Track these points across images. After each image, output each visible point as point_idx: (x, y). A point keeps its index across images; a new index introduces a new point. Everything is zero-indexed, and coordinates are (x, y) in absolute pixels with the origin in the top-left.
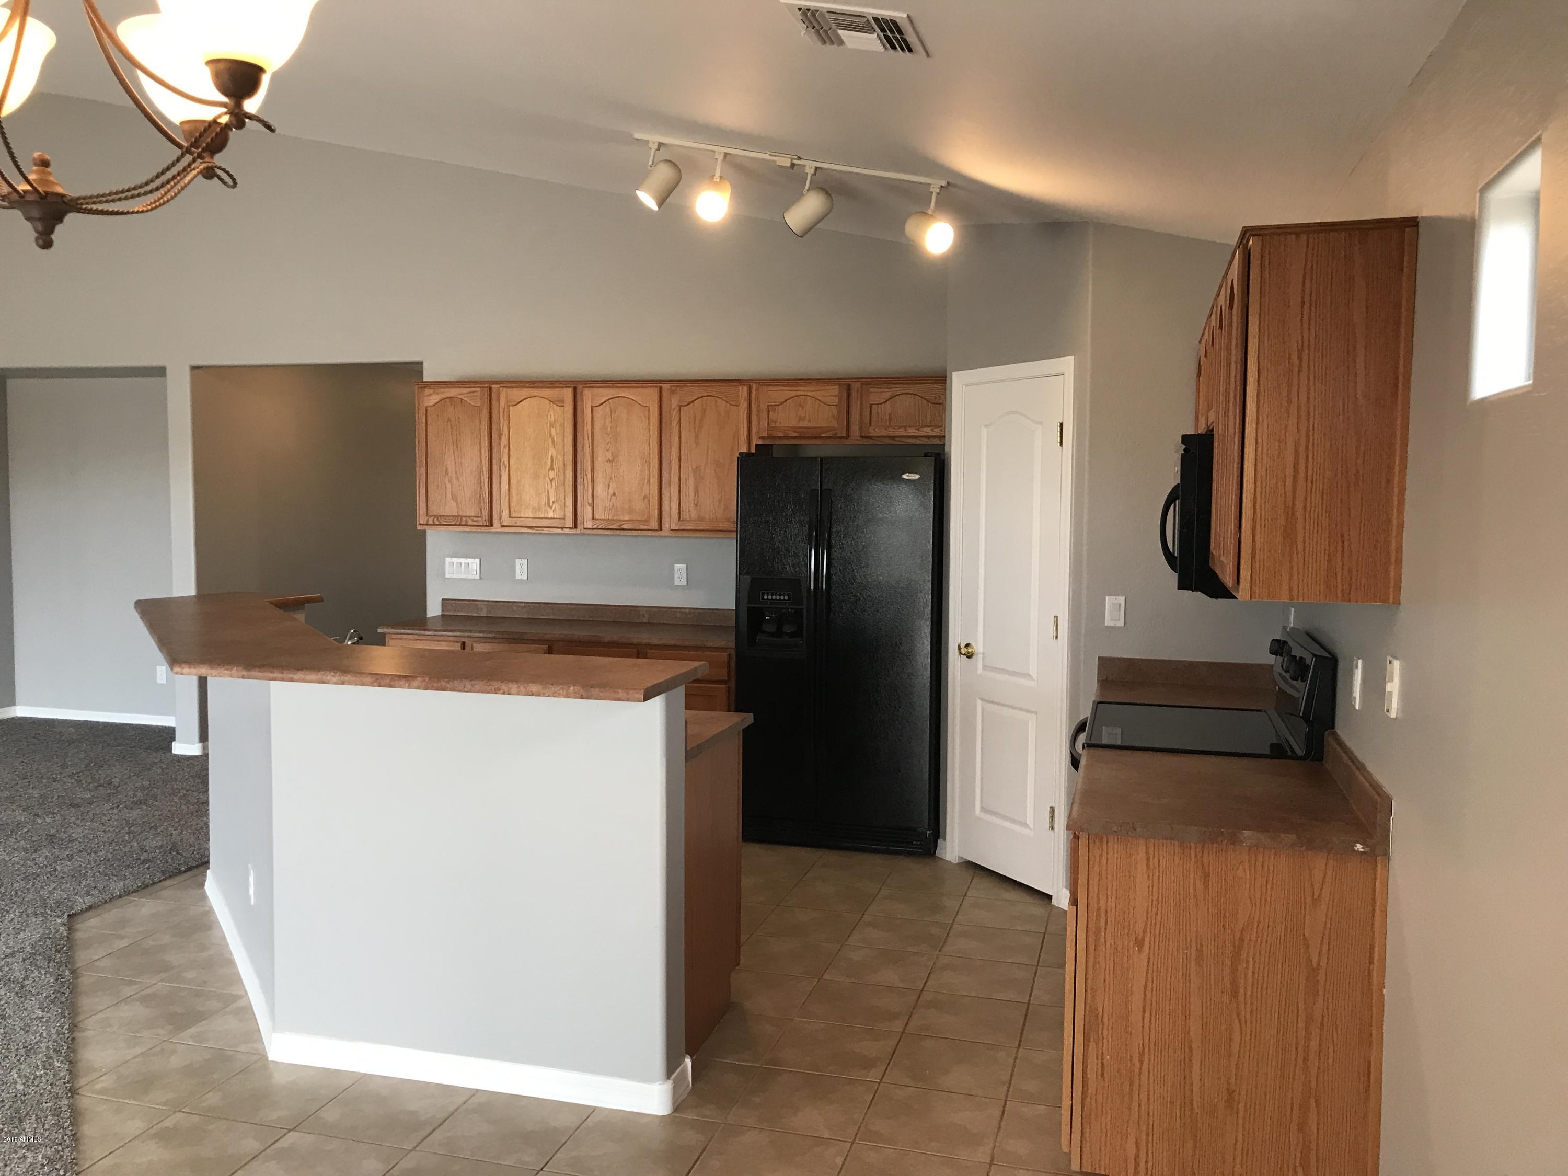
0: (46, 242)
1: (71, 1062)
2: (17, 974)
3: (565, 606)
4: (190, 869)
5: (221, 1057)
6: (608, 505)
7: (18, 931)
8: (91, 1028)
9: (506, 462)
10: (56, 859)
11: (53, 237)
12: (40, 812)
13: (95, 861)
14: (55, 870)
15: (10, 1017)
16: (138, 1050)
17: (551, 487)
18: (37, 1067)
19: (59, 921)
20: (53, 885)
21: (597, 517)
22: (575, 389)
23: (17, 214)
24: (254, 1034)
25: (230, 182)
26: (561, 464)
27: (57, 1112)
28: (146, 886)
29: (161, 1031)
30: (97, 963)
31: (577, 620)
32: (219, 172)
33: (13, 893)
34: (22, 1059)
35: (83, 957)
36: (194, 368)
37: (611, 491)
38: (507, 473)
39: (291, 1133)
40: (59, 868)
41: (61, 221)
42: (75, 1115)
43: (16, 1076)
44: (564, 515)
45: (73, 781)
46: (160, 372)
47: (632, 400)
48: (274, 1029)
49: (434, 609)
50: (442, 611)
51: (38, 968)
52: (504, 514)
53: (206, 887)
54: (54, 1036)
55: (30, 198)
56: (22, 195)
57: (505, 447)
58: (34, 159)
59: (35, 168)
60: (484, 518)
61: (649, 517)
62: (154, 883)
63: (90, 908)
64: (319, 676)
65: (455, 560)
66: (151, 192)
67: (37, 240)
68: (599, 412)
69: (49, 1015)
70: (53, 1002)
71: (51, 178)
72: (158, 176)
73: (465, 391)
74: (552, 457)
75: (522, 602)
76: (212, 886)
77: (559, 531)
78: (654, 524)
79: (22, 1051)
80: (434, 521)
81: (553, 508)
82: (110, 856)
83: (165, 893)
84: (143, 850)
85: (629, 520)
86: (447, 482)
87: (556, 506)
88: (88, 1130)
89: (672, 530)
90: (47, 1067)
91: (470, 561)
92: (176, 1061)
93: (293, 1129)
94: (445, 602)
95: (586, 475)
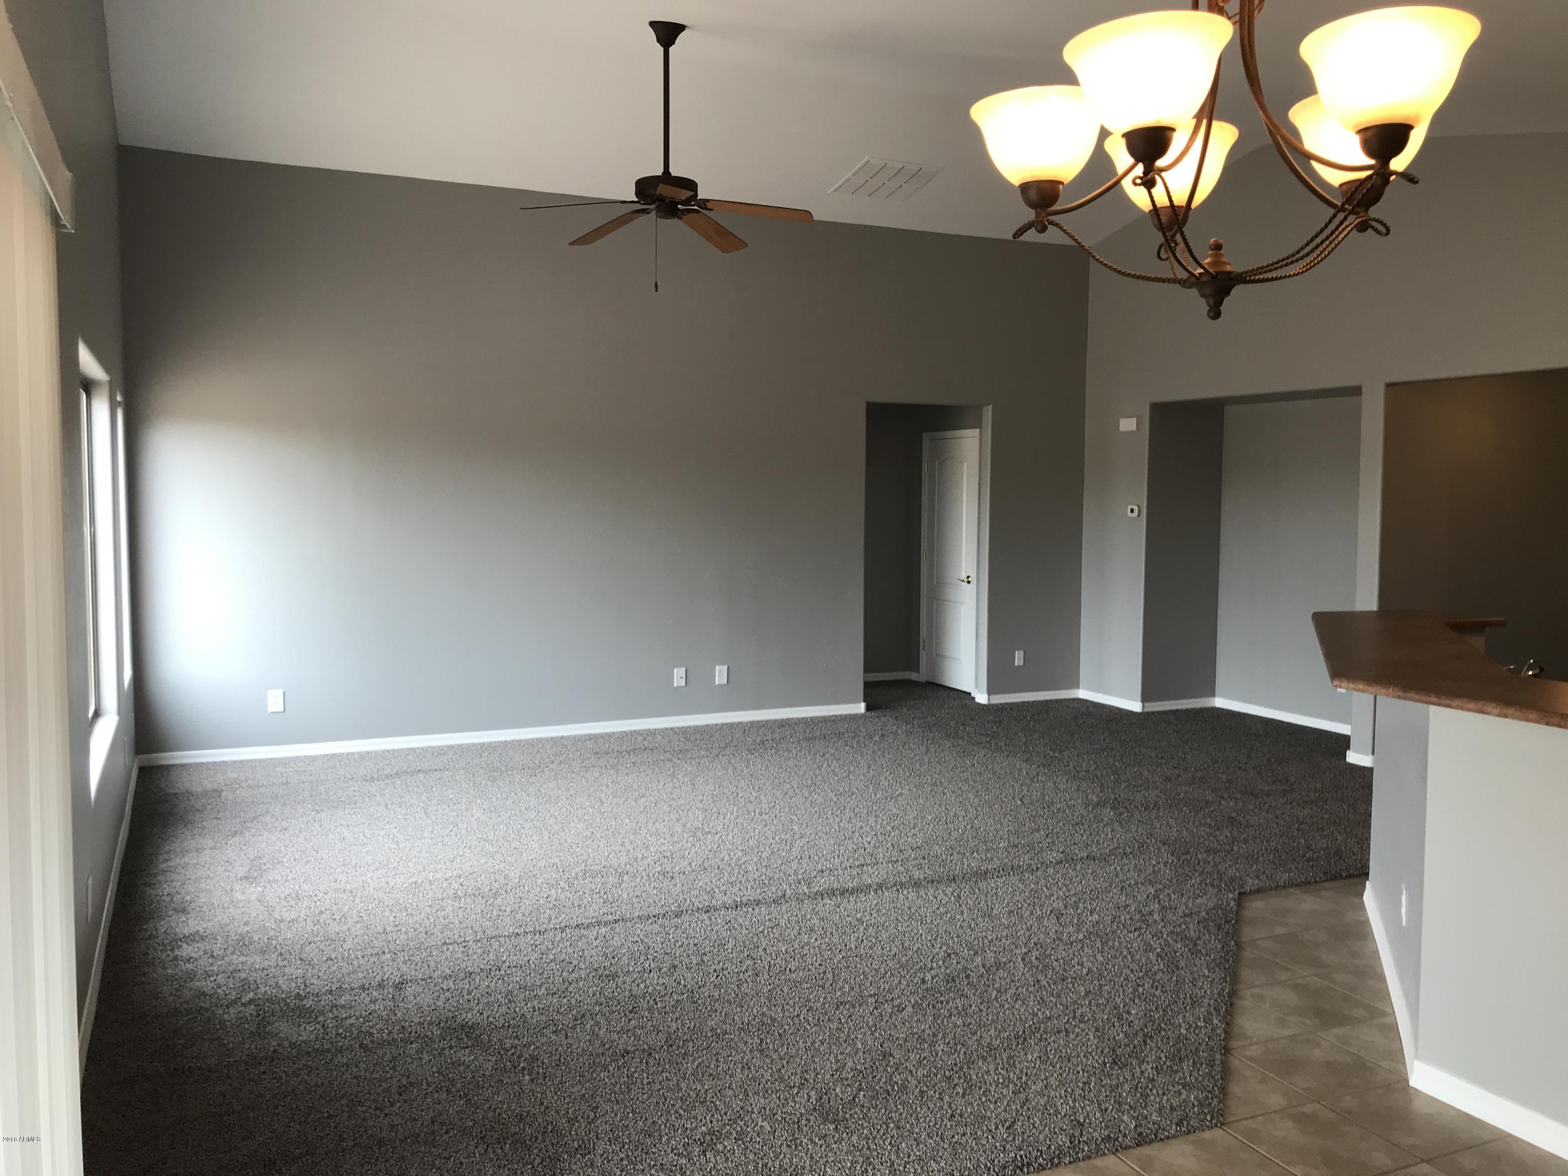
0: (1215, 313)
1: (1227, 1024)
2: (1192, 933)
4: (1350, 876)
5: (1361, 1067)
7: (1197, 896)
8: (1246, 1001)
10: (1234, 839)
11: (1221, 308)
12: (1225, 795)
13: (1266, 850)
14: (1232, 850)
15: (1182, 968)
16: (1287, 1032)
18: (1199, 1019)
19: (1231, 896)
20: (1229, 863)
23: (1194, 292)
24: (1397, 1054)
25: (1384, 231)
27: (1211, 1064)
28: (1307, 883)
29: (1308, 1021)
30: (1259, 942)
32: (1373, 223)
33: (1197, 862)
34: (1188, 1007)
35: (1248, 933)
36: (1389, 385)
39: (1424, 1164)
40: (1235, 848)
41: (1228, 294)
42: (1226, 1073)
43: (1181, 1020)
45: (1255, 772)
46: (1356, 391)
48: (1417, 1057)
51: (1209, 932)
53: (1365, 898)
54: (1216, 996)
55: (1204, 279)
56: (1198, 278)
58: (1210, 245)
59: (1210, 252)
62: (1316, 882)
63: (1258, 891)
64: (1479, 705)
66: (1302, 258)
67: (1209, 312)
69: (1214, 976)
70: (1218, 966)
71: (1224, 259)
72: (1307, 244)
76: (1370, 898)
79: (1189, 1000)
82: (1279, 847)
83: (1324, 893)
84: (1309, 848)
88: (1236, 1089)
90: (1208, 1021)
92: (1318, 1054)
93: (1428, 1162)
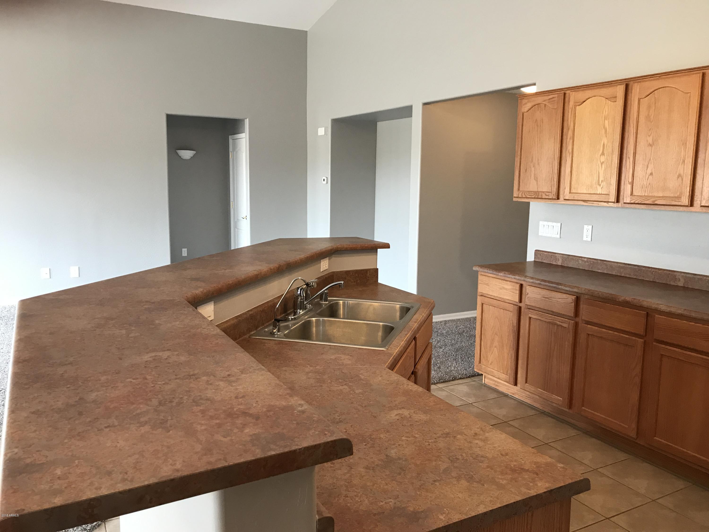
3: (616, 264)
6: (645, 183)
9: (571, 151)
17: (602, 169)
21: (635, 193)
22: (627, 86)
26: (610, 150)
31: (623, 277)
36: (424, 104)
37: (649, 171)
38: (570, 159)
44: (609, 192)
47: (675, 88)
49: (530, 257)
50: (535, 258)
52: (566, 190)
57: (570, 138)
60: (553, 194)
61: (681, 193)
65: (546, 223)
68: (645, 102)
73: (547, 98)
74: (604, 145)
75: (585, 258)
77: (605, 204)
78: (685, 201)
80: (522, 195)
81: (601, 186)
85: (663, 197)
86: (532, 166)
87: (604, 184)
89: (701, 206)
91: (554, 224)
94: (537, 252)
95: (629, 158)
